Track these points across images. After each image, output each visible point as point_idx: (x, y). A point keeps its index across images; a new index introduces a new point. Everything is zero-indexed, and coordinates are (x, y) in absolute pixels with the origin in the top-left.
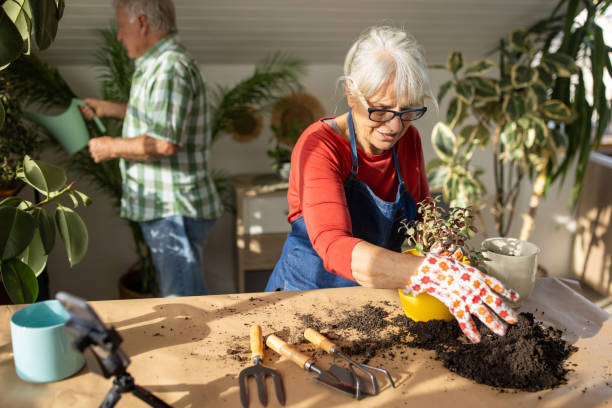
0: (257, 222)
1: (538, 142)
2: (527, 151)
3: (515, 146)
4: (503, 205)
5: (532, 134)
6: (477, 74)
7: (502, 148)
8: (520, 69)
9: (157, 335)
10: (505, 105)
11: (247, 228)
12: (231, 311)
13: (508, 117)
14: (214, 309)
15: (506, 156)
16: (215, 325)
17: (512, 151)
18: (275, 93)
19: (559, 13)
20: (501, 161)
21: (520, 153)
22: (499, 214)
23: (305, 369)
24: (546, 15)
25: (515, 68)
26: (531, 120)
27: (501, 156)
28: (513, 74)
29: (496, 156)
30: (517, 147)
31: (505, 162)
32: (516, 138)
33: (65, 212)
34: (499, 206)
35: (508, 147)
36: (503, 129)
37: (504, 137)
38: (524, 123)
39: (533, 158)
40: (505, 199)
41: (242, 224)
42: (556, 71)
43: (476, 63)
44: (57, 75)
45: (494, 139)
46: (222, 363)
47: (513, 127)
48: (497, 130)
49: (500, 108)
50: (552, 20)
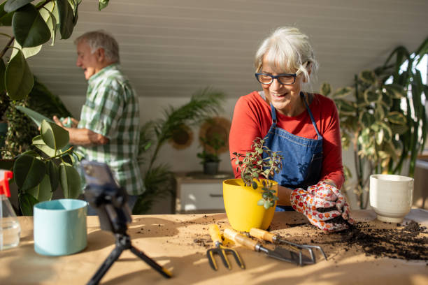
0: (191, 202)
1: (385, 140)
2: (378, 148)
3: (368, 145)
4: (362, 187)
5: (381, 136)
6: (341, 97)
7: (360, 147)
8: (370, 93)
9: (139, 232)
10: (361, 117)
11: (183, 207)
12: (191, 223)
13: (363, 125)
14: (179, 221)
15: (363, 152)
16: (181, 229)
17: (367, 149)
18: (204, 113)
19: (389, 64)
20: (360, 156)
21: (372, 150)
22: (359, 194)
23: (256, 250)
24: (381, 64)
25: (366, 92)
26: (380, 126)
27: (359, 153)
28: (366, 96)
29: (356, 153)
30: (370, 146)
31: (362, 156)
32: (369, 139)
33: (65, 166)
34: (360, 187)
35: (364, 146)
36: (360, 133)
37: (361, 139)
38: (375, 127)
39: (382, 154)
40: (363, 183)
41: (180, 203)
42: (394, 95)
43: (339, 90)
44: (57, 99)
45: (354, 141)
46: (191, 247)
47: (367, 131)
48: (356, 134)
49: (358, 120)
50: (385, 68)
